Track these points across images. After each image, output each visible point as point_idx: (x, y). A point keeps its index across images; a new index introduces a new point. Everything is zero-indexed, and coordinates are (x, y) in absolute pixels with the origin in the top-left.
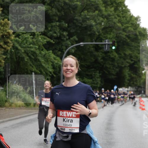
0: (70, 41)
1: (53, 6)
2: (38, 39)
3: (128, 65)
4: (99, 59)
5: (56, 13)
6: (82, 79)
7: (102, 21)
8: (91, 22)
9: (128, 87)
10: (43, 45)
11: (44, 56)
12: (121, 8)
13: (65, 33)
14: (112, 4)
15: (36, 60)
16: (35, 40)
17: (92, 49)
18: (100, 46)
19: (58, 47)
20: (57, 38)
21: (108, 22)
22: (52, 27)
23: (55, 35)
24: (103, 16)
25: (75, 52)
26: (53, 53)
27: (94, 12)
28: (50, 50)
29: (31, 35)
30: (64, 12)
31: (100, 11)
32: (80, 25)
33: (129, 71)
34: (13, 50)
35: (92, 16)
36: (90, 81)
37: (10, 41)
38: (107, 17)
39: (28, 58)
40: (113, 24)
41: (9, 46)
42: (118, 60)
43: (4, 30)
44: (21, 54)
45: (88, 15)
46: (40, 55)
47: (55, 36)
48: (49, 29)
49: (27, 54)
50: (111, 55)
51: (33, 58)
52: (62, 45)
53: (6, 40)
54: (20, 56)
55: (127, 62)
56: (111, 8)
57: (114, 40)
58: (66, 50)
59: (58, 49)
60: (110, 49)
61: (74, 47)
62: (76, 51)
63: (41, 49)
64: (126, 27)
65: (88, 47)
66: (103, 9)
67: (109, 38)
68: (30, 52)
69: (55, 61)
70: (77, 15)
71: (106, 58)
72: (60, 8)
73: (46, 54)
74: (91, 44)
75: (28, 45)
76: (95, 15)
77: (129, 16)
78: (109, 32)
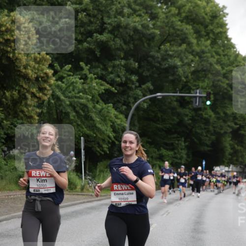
0: (140, 90)
1: (117, 34)
2: (92, 85)
3: (230, 130)
4: (186, 119)
5: (121, 45)
6: (158, 150)
7: (192, 61)
8: (175, 61)
9: (228, 166)
10: (99, 95)
11: (100, 112)
12: (220, 41)
13: (134, 78)
14: (208, 34)
15: (88, 118)
16: (86, 87)
17: (175, 103)
18: (188, 99)
19: (123, 99)
20: (121, 84)
21: (201, 62)
22: (114, 67)
23: (118, 79)
24: (194, 53)
25: (147, 108)
26: (113, 107)
27: (180, 45)
28: (110, 103)
29: (80, 79)
30: (133, 44)
31: (189, 44)
32: (158, 65)
33: (231, 140)
34: (53, 101)
35: (176, 51)
36: (171, 153)
37: (48, 87)
38: (200, 55)
39: (74, 114)
40: (208, 65)
41: (46, 95)
42: (215, 122)
43: (40, 68)
44: (64, 108)
45: (171, 51)
46: (93, 110)
47: (118, 81)
48: (110, 70)
49: (74, 108)
50: (204, 113)
51: (83, 114)
52: (129, 96)
53: (42, 85)
54: (64, 111)
55: (229, 126)
56: (205, 41)
57: (210, 90)
58: (134, 103)
59: (123, 102)
60: (203, 104)
61: (147, 99)
62: (150, 105)
63: (96, 100)
64: (229, 72)
65: (169, 100)
66: (194, 41)
67: (202, 88)
68: (79, 105)
69: (116, 120)
70: (153, 50)
71: (196, 118)
72: (128, 39)
73: (103, 109)
74: (174, 96)
75: (75, 93)
76: (181, 51)
77: (234, 53)
78: (203, 79)
